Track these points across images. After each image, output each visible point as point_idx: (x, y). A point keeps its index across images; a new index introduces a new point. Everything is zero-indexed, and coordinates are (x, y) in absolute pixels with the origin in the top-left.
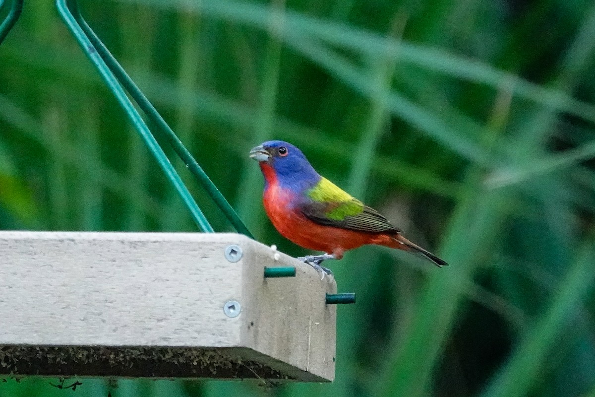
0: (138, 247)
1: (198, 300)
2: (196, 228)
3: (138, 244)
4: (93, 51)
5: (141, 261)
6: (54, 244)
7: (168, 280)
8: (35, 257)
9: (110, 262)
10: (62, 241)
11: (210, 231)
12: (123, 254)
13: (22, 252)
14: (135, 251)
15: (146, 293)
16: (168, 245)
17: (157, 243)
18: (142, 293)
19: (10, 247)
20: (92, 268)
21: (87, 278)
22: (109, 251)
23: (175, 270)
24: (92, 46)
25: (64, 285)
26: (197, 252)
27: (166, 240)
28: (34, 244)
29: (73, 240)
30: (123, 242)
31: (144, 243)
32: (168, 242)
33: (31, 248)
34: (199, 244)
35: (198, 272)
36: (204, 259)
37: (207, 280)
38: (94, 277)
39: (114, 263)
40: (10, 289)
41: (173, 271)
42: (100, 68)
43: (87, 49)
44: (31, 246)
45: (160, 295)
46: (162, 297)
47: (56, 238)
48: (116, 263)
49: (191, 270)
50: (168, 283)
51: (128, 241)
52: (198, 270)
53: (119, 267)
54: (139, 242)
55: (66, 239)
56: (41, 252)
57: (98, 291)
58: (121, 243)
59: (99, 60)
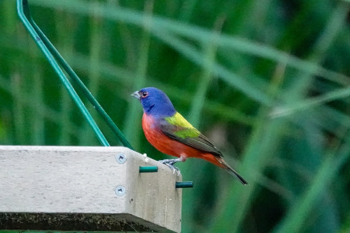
0: (64, 154)
1: (100, 186)
2: (99, 144)
4: (39, 40)
5: (67, 163)
6: (16, 153)
7: (83, 174)
8: (4, 160)
9: (49, 164)
10: (20, 151)
11: (108, 146)
12: (56, 159)
14: (64, 157)
15: (69, 182)
17: (76, 153)
18: (67, 182)
20: (38, 167)
21: (35, 173)
22: (48, 157)
23: (87, 168)
24: (38, 36)
25: (22, 177)
26: (100, 158)
27: (82, 151)
28: (4, 153)
29: (26, 151)
30: (56, 152)
31: (68, 152)
32: (83, 152)
33: (2, 155)
34: (101, 153)
35: (101, 169)
36: (104, 162)
37: (106, 174)
38: (39, 172)
39: (51, 164)
43: (36, 38)
44: (3, 154)
45: (78, 183)
46: (79, 184)
47: (17, 150)
48: (53, 164)
49: (96, 168)
50: (83, 176)
51: (60, 152)
52: (100, 168)
53: (54, 166)
54: (66, 152)
55: (23, 150)
56: (8, 157)
57: (41, 181)
58: (55, 152)
59: (42, 45)
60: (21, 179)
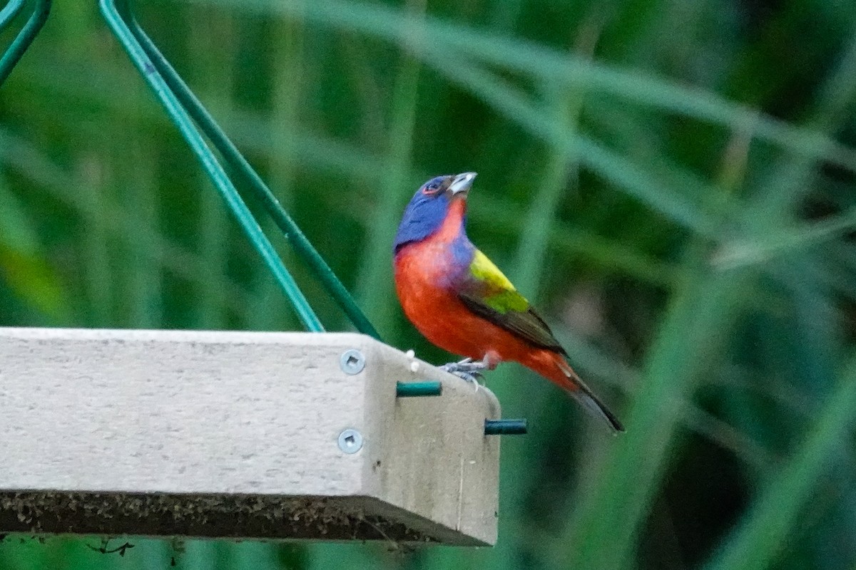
0: (213, 351)
1: (301, 429)
2: (297, 325)
3: (214, 347)
4: (152, 71)
5: (219, 371)
6: (94, 347)
7: (258, 400)
8: (67, 364)
9: (175, 374)
10: (106, 342)
11: (319, 330)
12: (194, 362)
13: (50, 358)
14: (211, 357)
15: (226, 417)
16: (259, 348)
17: (241, 347)
18: (221, 418)
19: (32, 351)
20: (149, 381)
21: (143, 395)
22: (173, 357)
23: (269, 385)
24: (150, 63)
25: (110, 406)
26: (300, 360)
27: (256, 342)
28: (66, 347)
29: (121, 342)
30: (193, 345)
31: (223, 347)
32: (259, 345)
33: (62, 353)
34: (303, 347)
35: (302, 388)
36: (310, 370)
37: (314, 399)
38: (151, 394)
39: (180, 374)
40: (32, 411)
41: (265, 387)
42: (162, 94)
43: (144, 68)
44: (63, 350)
45: (247, 421)
46: (249, 423)
47: (98, 338)
48: (184, 375)
49: (291, 385)
50: (258, 404)
51: (202, 344)
52: (300, 385)
53: (188, 380)
54: (218, 344)
55: (112, 340)
56: (76, 358)
57: (156, 415)
58: (190, 346)
59: (160, 84)
60: (108, 409)
